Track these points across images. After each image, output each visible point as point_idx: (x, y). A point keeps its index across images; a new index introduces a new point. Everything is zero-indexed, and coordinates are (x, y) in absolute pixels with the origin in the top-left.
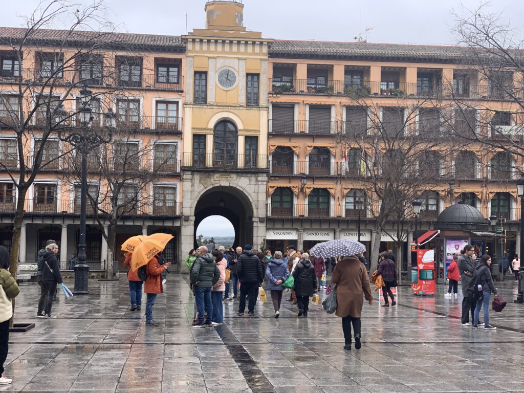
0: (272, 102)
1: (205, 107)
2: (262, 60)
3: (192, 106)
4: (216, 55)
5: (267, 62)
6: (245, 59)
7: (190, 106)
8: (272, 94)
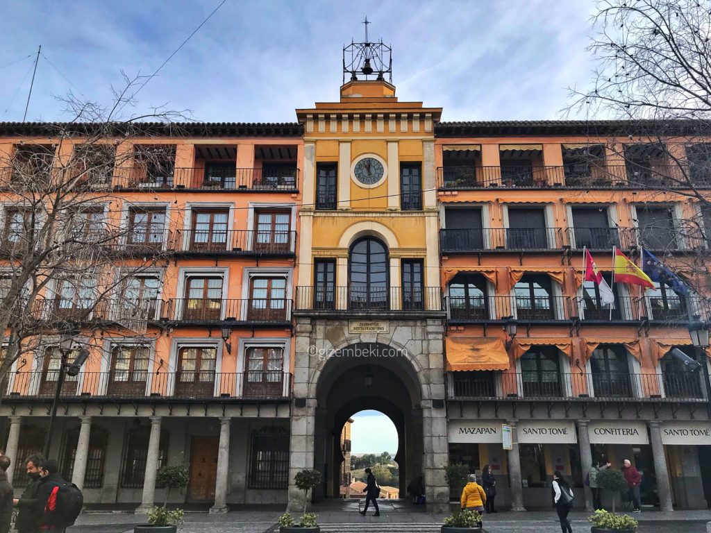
0: (444, 203)
1: (333, 215)
2: (423, 141)
3: (312, 214)
4: (350, 138)
5: (432, 144)
6: (398, 141)
7: (309, 214)
8: (444, 191)
